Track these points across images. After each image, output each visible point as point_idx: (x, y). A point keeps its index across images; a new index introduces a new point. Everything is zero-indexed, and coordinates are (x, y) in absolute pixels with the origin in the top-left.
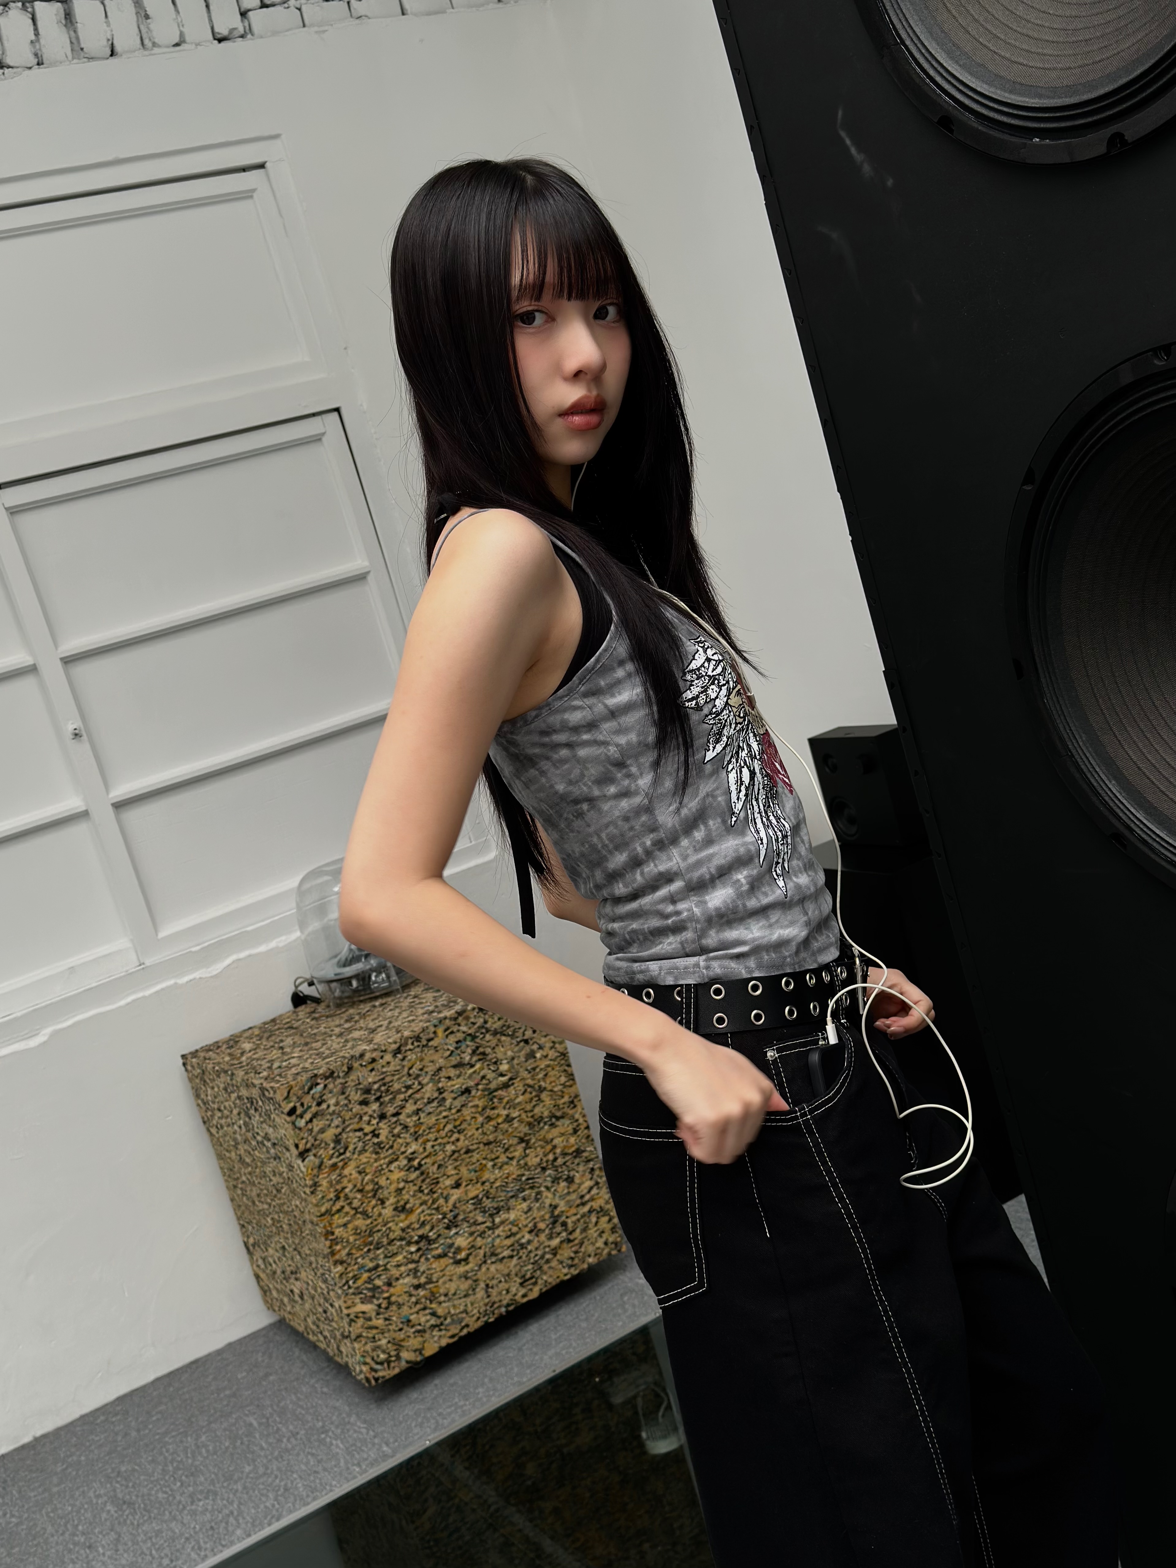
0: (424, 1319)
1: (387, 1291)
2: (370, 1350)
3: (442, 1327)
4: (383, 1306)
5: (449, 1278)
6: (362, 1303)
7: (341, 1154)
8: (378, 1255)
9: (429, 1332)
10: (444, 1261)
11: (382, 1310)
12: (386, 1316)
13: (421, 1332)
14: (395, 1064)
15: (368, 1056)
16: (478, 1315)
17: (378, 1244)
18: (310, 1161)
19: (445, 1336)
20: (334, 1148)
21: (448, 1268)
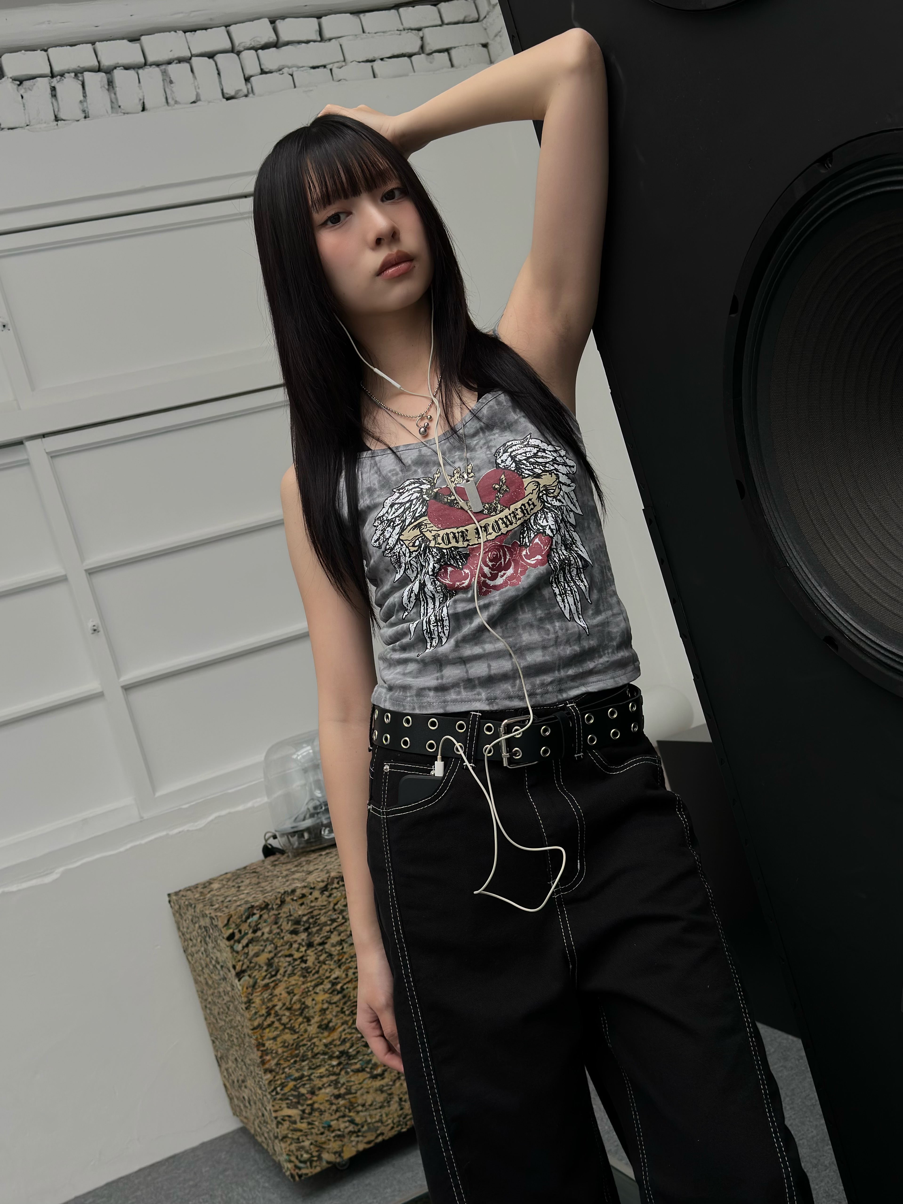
0: (343, 1125)
1: (311, 1099)
2: (295, 1150)
3: (360, 1134)
4: (307, 1111)
5: (366, 1090)
6: (288, 1107)
7: (272, 976)
8: (303, 1067)
9: (347, 1137)
10: (362, 1076)
11: (306, 1115)
12: (310, 1120)
13: (341, 1137)
14: (322, 900)
15: (298, 892)
16: (392, 1125)
17: (303, 1056)
18: (245, 980)
19: (362, 1141)
20: (266, 971)
21: (365, 1082)
